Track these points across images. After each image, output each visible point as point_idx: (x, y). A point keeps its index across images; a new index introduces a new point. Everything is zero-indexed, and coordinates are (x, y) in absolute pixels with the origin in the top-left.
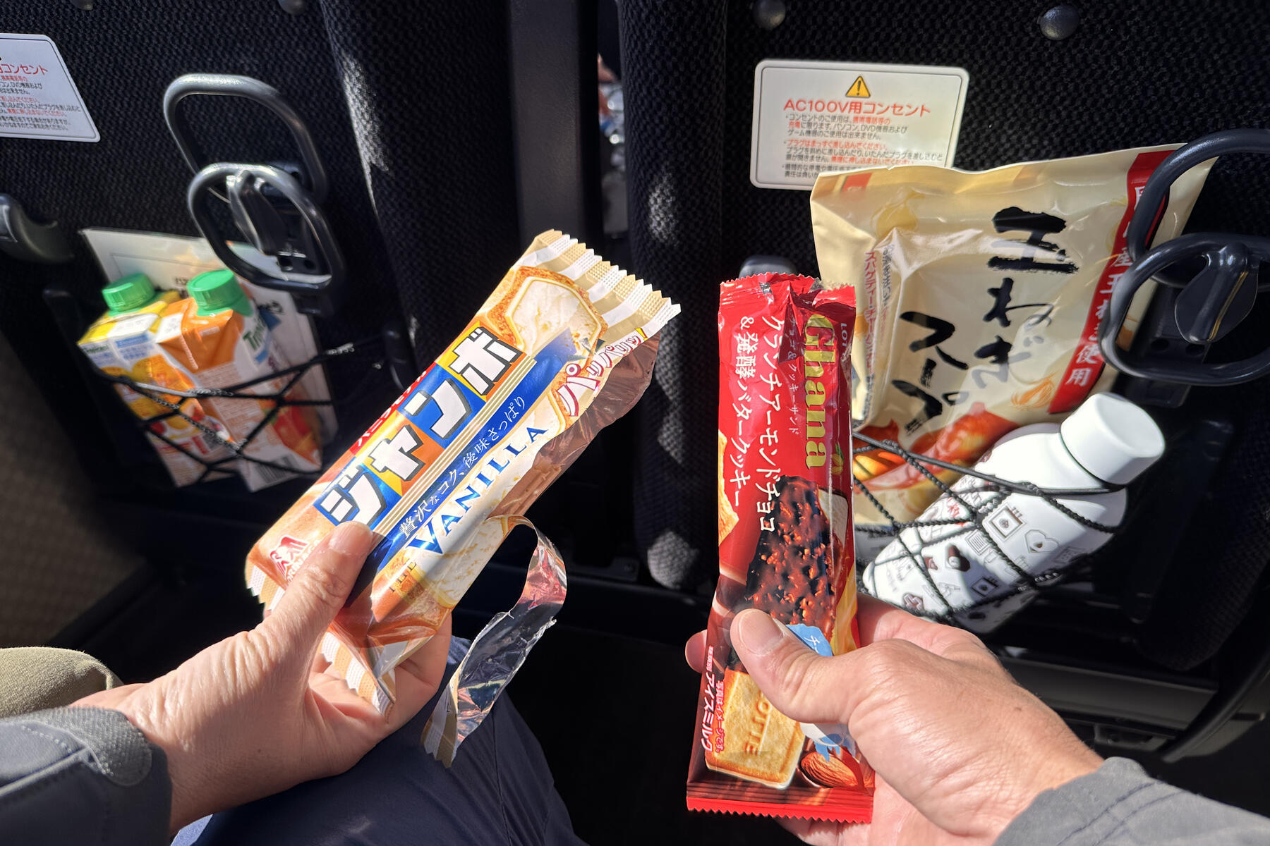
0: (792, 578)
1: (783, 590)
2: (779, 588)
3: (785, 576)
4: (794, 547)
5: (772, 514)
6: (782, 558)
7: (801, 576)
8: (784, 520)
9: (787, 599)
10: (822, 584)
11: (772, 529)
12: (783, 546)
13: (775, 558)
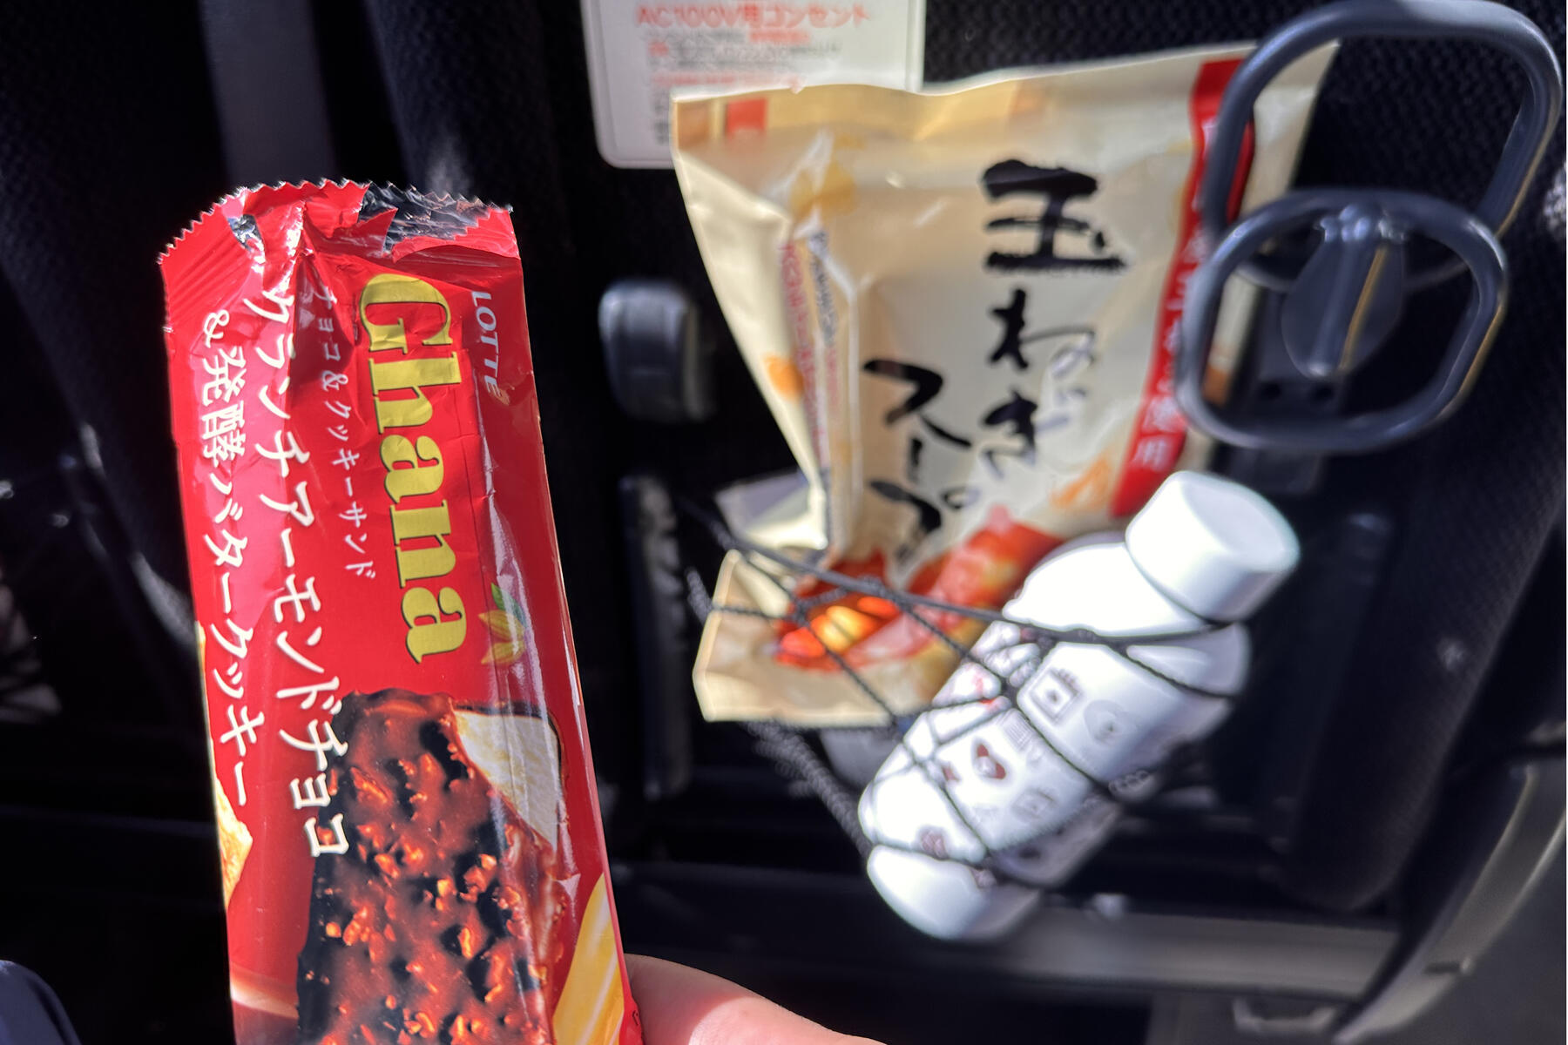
0: (417, 969)
1: (399, 1010)
2: (389, 1003)
3: (399, 969)
4: (410, 882)
5: (337, 805)
6: (381, 921)
7: (439, 958)
8: (369, 816)
9: (416, 1029)
10: (499, 966)
11: (342, 847)
12: (380, 889)
13: (364, 924)
